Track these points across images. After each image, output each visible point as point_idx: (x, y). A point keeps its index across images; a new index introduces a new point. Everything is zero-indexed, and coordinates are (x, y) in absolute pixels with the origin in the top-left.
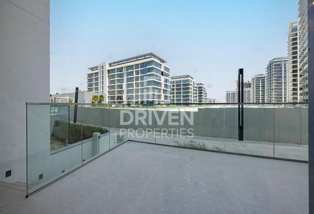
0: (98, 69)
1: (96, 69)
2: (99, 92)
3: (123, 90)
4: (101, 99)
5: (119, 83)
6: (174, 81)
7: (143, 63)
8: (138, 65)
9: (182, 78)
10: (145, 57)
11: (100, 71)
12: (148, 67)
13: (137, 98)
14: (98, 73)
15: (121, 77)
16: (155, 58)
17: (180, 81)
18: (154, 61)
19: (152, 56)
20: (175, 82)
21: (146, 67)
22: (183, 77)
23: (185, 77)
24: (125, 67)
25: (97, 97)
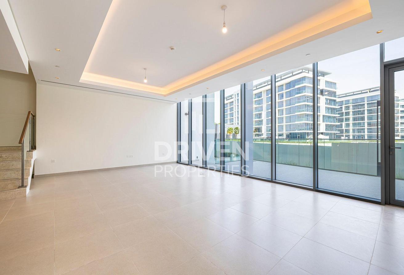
0: (233, 98)
1: (230, 98)
2: (234, 124)
3: (262, 120)
4: (236, 131)
5: (257, 111)
6: (348, 101)
7: (290, 83)
8: (282, 85)
9: (367, 92)
10: (292, 74)
11: (235, 100)
12: (297, 87)
13: (281, 129)
14: (233, 102)
15: (259, 104)
16: (308, 73)
17: (363, 98)
18: (307, 77)
19: (304, 71)
20: (351, 101)
21: (294, 86)
22: (370, 92)
23: (372, 91)
24: (264, 91)
25: (232, 130)
